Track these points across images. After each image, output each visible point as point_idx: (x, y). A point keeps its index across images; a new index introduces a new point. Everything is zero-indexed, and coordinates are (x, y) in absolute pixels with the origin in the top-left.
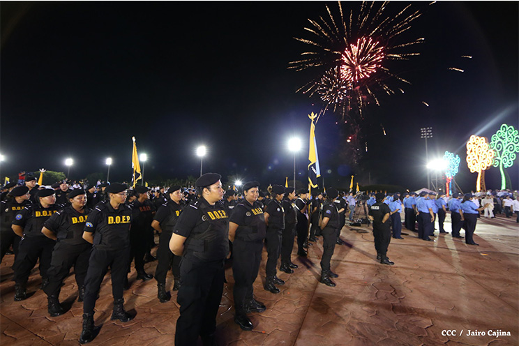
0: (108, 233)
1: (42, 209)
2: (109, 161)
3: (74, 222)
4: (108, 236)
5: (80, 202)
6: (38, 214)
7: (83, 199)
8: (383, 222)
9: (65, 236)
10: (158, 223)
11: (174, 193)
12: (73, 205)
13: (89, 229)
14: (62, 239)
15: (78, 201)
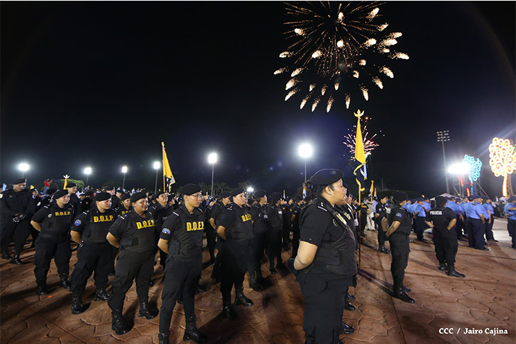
0: (187, 241)
1: (99, 214)
2: (125, 170)
3: (139, 228)
4: (186, 245)
5: (142, 207)
6: (96, 219)
7: (145, 203)
8: (449, 229)
9: (130, 243)
10: (224, 228)
11: (238, 196)
12: (135, 209)
13: (166, 237)
14: (128, 246)
15: (141, 205)
